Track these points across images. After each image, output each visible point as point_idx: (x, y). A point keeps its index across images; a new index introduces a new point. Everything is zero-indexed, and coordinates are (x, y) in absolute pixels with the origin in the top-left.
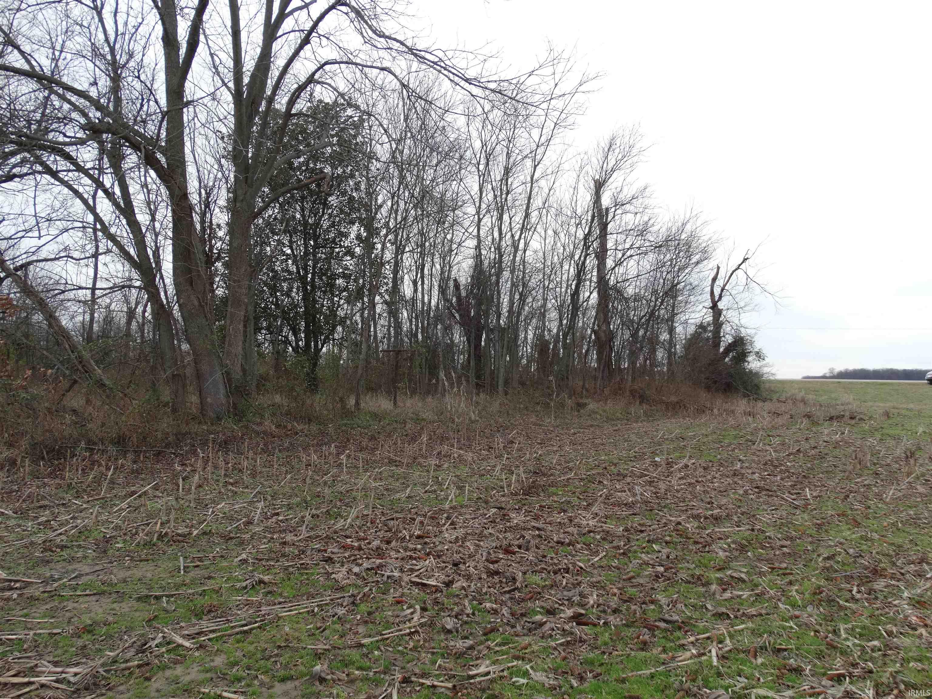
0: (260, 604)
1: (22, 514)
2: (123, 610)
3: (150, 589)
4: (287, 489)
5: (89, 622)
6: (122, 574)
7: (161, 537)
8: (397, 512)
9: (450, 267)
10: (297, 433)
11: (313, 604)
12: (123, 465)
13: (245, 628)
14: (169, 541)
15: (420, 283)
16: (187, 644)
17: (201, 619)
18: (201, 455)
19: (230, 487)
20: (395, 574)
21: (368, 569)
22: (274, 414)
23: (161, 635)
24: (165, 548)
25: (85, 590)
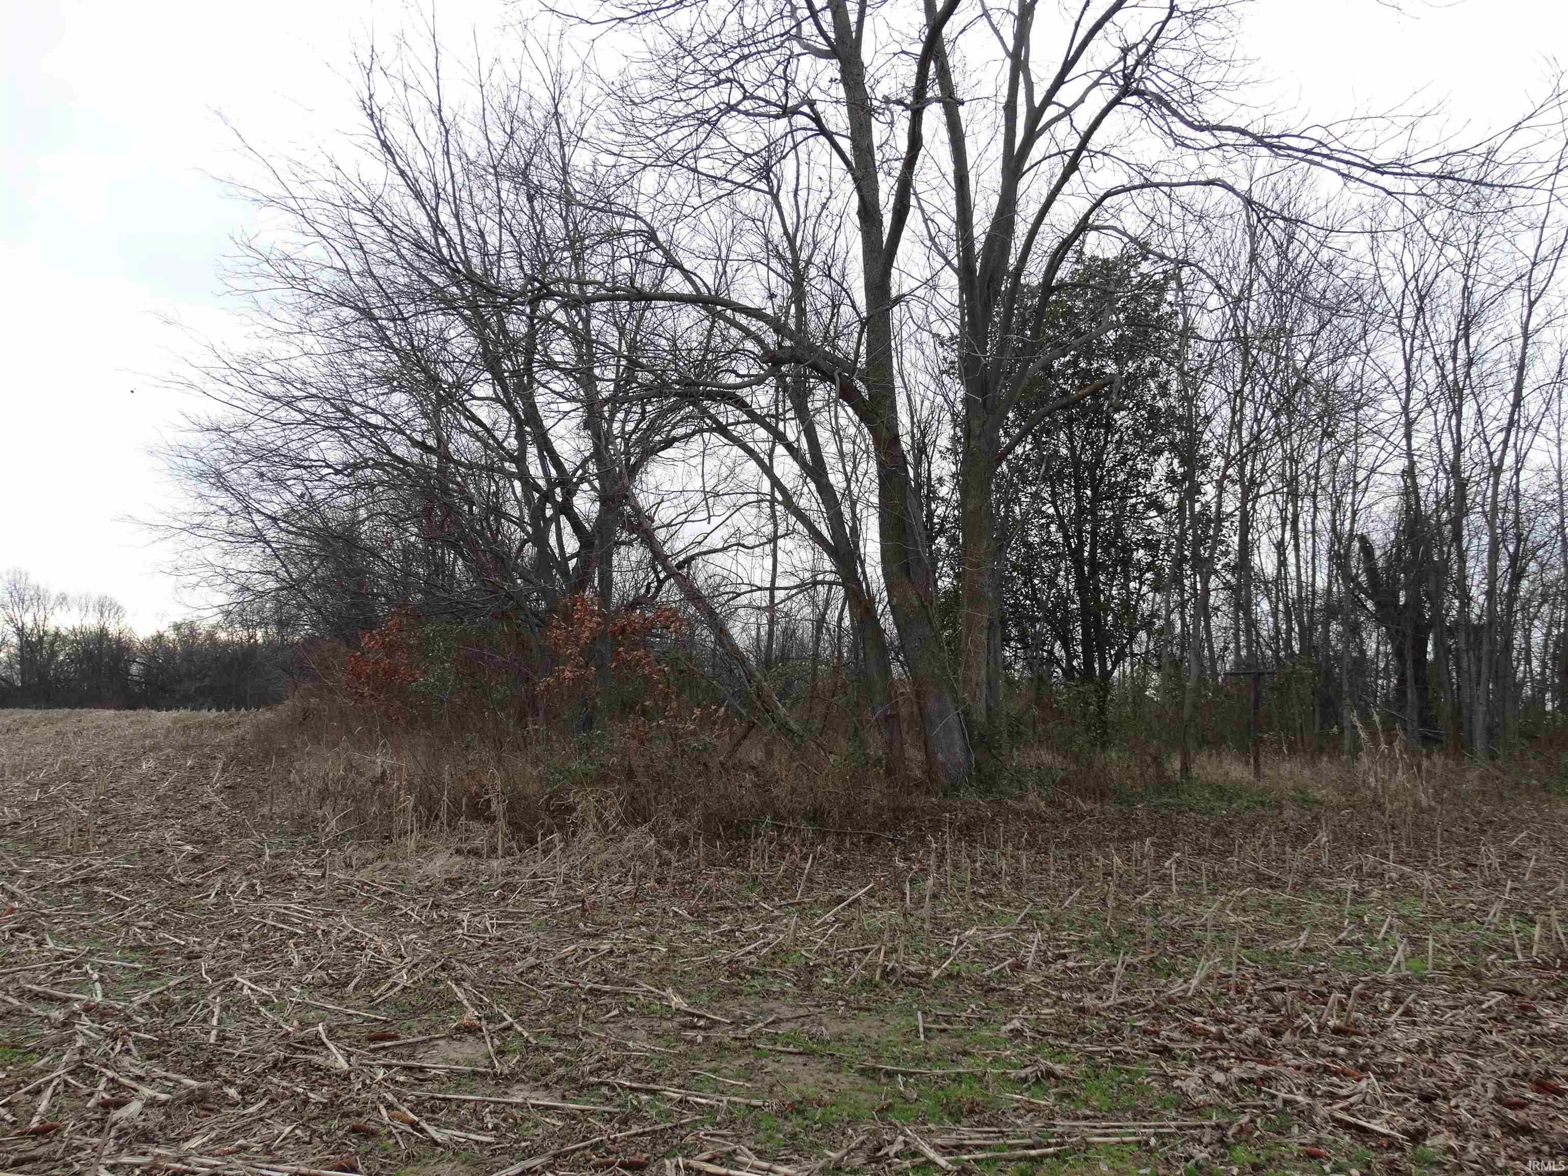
0: (1052, 1115)
1: (699, 916)
2: (843, 1087)
3: (878, 1057)
4: (1075, 914)
5: (797, 1097)
6: (836, 1027)
7: (887, 974)
8: (1284, 976)
9: (1354, 513)
10: (1081, 817)
11: (1146, 1130)
12: (822, 854)
13: (1033, 1152)
14: (897, 983)
15: (1291, 547)
16: (942, 1161)
17: (959, 1122)
18: (934, 845)
19: (981, 902)
20: (1299, 1098)
21: (1242, 1080)
22: (1041, 783)
23: (901, 1138)
24: (893, 992)
25: (787, 1044)
